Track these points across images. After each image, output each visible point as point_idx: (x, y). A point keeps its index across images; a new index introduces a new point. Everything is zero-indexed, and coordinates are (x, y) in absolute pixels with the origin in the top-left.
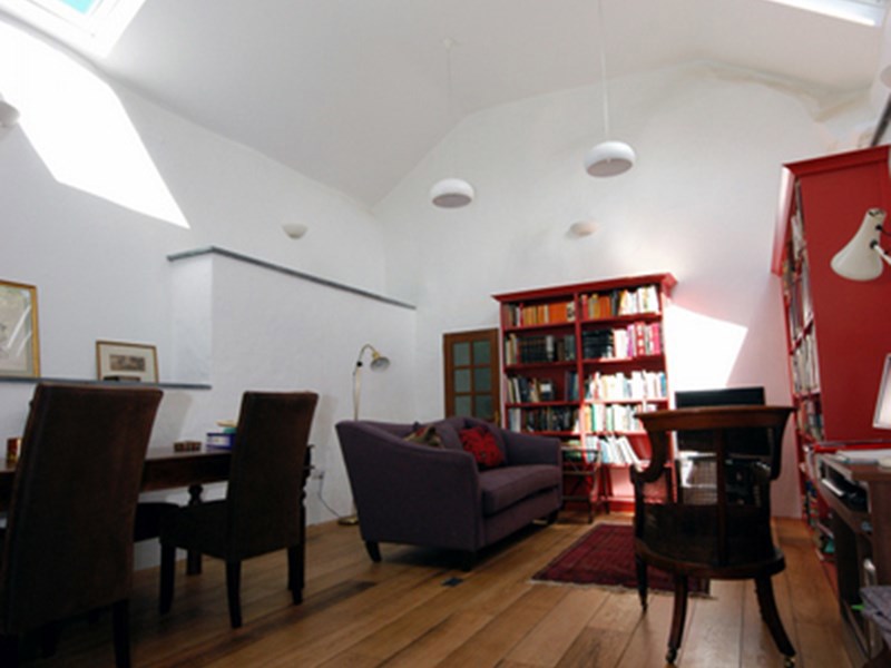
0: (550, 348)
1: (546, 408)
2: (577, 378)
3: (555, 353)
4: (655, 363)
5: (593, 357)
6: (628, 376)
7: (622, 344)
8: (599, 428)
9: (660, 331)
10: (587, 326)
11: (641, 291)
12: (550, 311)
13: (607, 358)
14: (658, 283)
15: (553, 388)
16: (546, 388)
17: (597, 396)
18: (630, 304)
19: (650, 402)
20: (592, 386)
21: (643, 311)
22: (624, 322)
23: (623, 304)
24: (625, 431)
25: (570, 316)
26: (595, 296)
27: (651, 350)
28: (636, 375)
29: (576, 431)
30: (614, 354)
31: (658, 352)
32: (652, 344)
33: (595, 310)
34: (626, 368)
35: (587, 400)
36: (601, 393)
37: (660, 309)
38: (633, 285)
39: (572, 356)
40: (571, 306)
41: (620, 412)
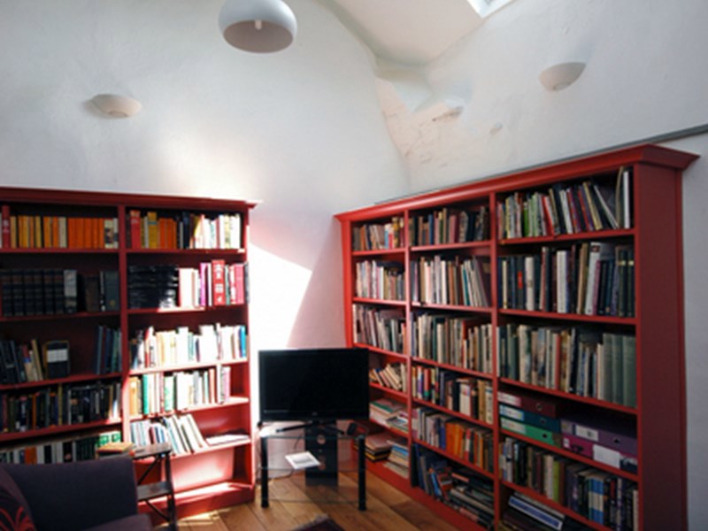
0: (70, 290)
1: (54, 388)
2: (119, 338)
3: (81, 297)
4: (235, 315)
5: (144, 305)
6: (196, 331)
7: (190, 288)
8: (153, 408)
9: (245, 275)
10: (135, 258)
11: (223, 219)
13: (168, 307)
15: (71, 354)
16: (58, 355)
17: (148, 362)
18: (206, 235)
19: (224, 365)
20: (142, 349)
21: (223, 246)
22: (197, 259)
23: (197, 233)
24: (193, 407)
25: (108, 240)
26: (152, 215)
27: (234, 298)
28: (207, 330)
29: (114, 418)
30: (177, 303)
31: (241, 301)
32: (233, 290)
33: (151, 236)
34: (194, 321)
35: (136, 370)
36: (156, 356)
37: (243, 245)
39: (113, 303)
40: (112, 224)
41: (185, 381)
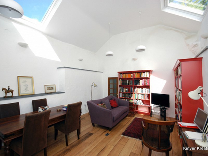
0: (128, 82)
1: (126, 93)
2: (132, 88)
3: (128, 83)
4: (148, 87)
5: (136, 85)
6: (142, 89)
7: (141, 83)
8: (136, 98)
9: (149, 81)
10: (134, 78)
11: (146, 73)
12: (128, 75)
13: (138, 85)
14: (149, 71)
15: (128, 90)
16: (127, 90)
17: (136, 92)
18: (143, 75)
19: (146, 94)
20: (135, 90)
21: (146, 77)
22: (142, 79)
23: (142, 75)
24: (141, 99)
25: (132, 77)
26: (137, 73)
27: (147, 84)
28: (144, 89)
29: (132, 98)
30: (140, 85)
31: (148, 85)
32: (147, 83)
33: (137, 76)
34: (142, 87)
35: (134, 93)
36: (137, 92)
37: (149, 76)
38: (144, 72)
39: (132, 84)
40: (132, 75)
41: (140, 95)
